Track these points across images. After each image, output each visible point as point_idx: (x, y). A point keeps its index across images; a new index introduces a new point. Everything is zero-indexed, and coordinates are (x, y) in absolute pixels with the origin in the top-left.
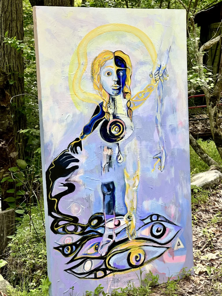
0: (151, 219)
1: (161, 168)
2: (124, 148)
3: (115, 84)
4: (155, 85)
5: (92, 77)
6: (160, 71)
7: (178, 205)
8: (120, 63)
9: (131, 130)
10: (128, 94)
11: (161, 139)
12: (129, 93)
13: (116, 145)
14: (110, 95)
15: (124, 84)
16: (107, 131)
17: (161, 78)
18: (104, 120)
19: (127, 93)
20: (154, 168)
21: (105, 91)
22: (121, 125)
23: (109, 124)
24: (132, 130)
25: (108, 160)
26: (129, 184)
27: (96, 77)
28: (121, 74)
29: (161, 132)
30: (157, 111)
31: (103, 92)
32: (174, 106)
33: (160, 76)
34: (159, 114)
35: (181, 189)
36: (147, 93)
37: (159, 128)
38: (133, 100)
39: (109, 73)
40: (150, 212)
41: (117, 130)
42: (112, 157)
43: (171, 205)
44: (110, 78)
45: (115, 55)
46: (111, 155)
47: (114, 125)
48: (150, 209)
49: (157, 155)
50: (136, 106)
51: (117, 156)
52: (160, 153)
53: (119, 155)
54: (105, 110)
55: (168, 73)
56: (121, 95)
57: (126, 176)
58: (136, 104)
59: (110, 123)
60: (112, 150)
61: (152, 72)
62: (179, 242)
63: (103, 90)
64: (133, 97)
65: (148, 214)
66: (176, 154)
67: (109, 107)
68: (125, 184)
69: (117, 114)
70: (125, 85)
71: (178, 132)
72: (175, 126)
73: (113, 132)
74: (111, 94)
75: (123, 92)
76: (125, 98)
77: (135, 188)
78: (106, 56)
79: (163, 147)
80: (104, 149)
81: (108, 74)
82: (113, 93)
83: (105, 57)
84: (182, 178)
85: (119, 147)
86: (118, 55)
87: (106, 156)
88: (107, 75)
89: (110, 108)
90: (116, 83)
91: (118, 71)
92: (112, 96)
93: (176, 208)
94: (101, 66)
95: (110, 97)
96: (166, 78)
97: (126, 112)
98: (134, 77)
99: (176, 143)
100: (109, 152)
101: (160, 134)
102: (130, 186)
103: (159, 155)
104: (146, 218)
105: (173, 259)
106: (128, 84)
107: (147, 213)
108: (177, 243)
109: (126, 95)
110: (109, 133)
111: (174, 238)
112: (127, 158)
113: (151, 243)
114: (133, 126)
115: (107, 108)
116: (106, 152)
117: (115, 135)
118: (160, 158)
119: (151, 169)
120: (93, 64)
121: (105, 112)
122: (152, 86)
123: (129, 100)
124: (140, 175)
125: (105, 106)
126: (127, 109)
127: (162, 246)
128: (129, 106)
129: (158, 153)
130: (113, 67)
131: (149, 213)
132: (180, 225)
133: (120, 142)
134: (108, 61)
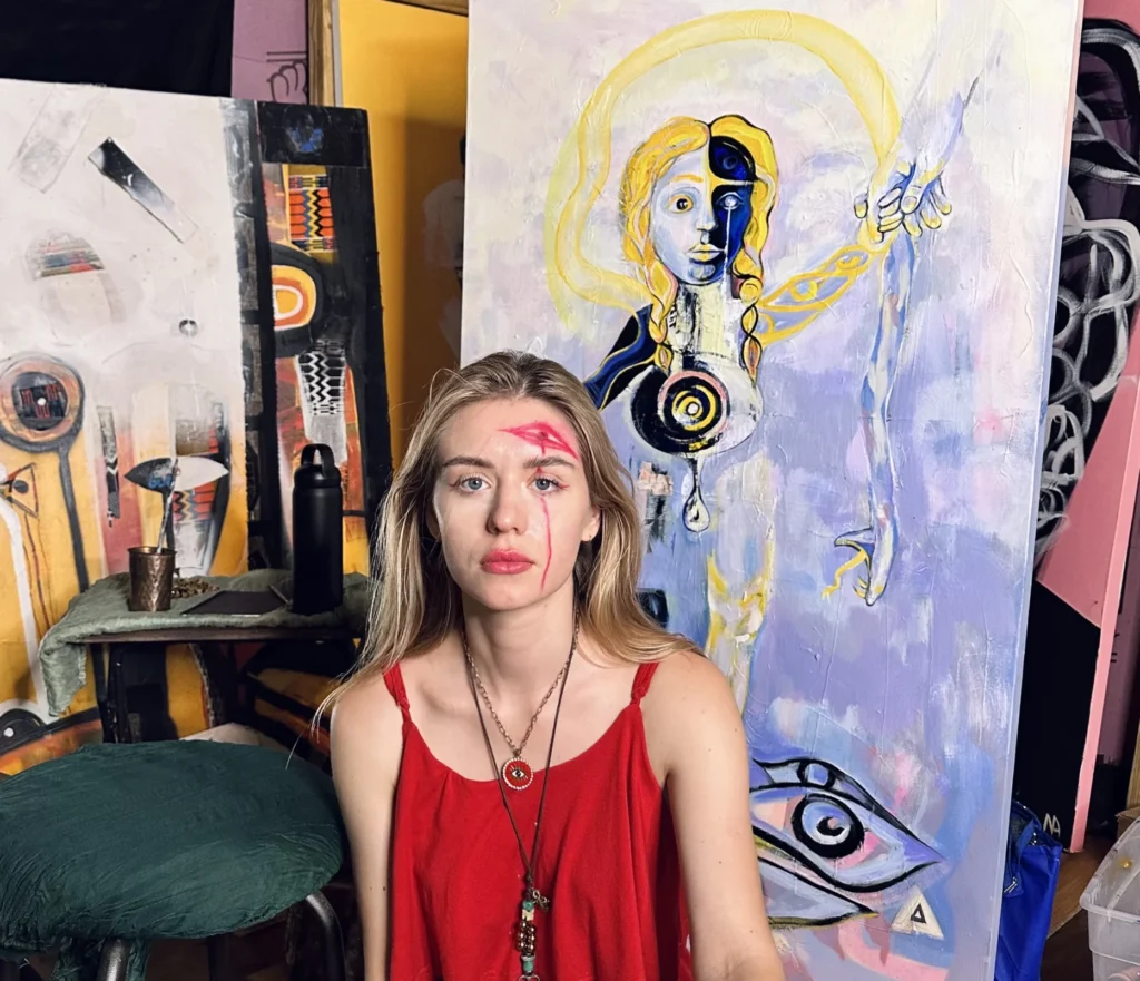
0: (800, 773)
1: (868, 589)
2: (716, 479)
3: (703, 243)
4: (878, 250)
5: (623, 217)
6: (909, 192)
7: (931, 758)
8: (729, 165)
9: (750, 418)
10: (751, 281)
11: (881, 472)
12: (754, 277)
13: (686, 464)
14: (680, 281)
15: (737, 243)
16: (657, 409)
17: (908, 219)
18: (650, 369)
19: (747, 277)
20: (834, 583)
21: (660, 267)
22: (710, 395)
23: (667, 384)
24: (754, 418)
25: (652, 511)
26: (722, 618)
27: (634, 214)
28: (731, 203)
29: (886, 444)
30: (874, 359)
31: (656, 270)
32: (964, 343)
33: (906, 210)
34: (882, 370)
35: (956, 700)
36: (837, 279)
37: (878, 425)
38: (771, 304)
39: (685, 201)
40: (798, 746)
41: (692, 409)
42: (666, 503)
43: (900, 751)
44: (688, 217)
45: (714, 134)
46: (663, 496)
47: (684, 393)
48: (800, 733)
49: (855, 533)
50: (780, 328)
51: (686, 505)
52: (871, 529)
53: (693, 503)
54: (655, 335)
55: (949, 200)
56: (724, 283)
57: (711, 584)
58: (780, 323)
59: (670, 384)
60: (667, 480)
61: (867, 194)
62: (919, 908)
63: (657, 263)
64: (768, 294)
65: (790, 751)
66: (951, 548)
67: (674, 325)
68: (707, 612)
69: (699, 353)
70: (743, 246)
71: (972, 458)
72: (963, 430)
73: (678, 415)
74: (686, 278)
75: (730, 272)
76: (736, 296)
77: (744, 639)
78: (677, 140)
79: (889, 510)
80: (642, 471)
81: (681, 204)
82: (691, 275)
83: (672, 142)
84: (967, 654)
85: (695, 473)
86: (726, 131)
87: (645, 498)
88: (676, 210)
89: (676, 329)
90: (706, 238)
91: (718, 194)
92: (687, 286)
93: (921, 772)
94: (657, 178)
95: (679, 288)
96: (932, 221)
97: (734, 347)
98: (786, 213)
99: (954, 505)
100: (657, 485)
101: (879, 456)
102: (724, 624)
103: (860, 538)
104: (779, 761)
105: (883, 958)
106: (754, 243)
107: (784, 744)
108: (911, 908)
109: (741, 285)
110: (663, 418)
111: (900, 883)
112: (725, 519)
113: (788, 861)
114: (759, 406)
115: (663, 331)
116: (646, 482)
117: (686, 428)
118: (870, 548)
119: (820, 583)
120: (627, 170)
121: (656, 344)
122: (858, 254)
123: (753, 305)
124: (770, 596)
125: (657, 322)
126: (740, 336)
127: (837, 890)
128: (749, 328)
129: (861, 528)
130: (700, 180)
131: (797, 750)
132: (932, 842)
133: (701, 456)
134: (685, 158)
